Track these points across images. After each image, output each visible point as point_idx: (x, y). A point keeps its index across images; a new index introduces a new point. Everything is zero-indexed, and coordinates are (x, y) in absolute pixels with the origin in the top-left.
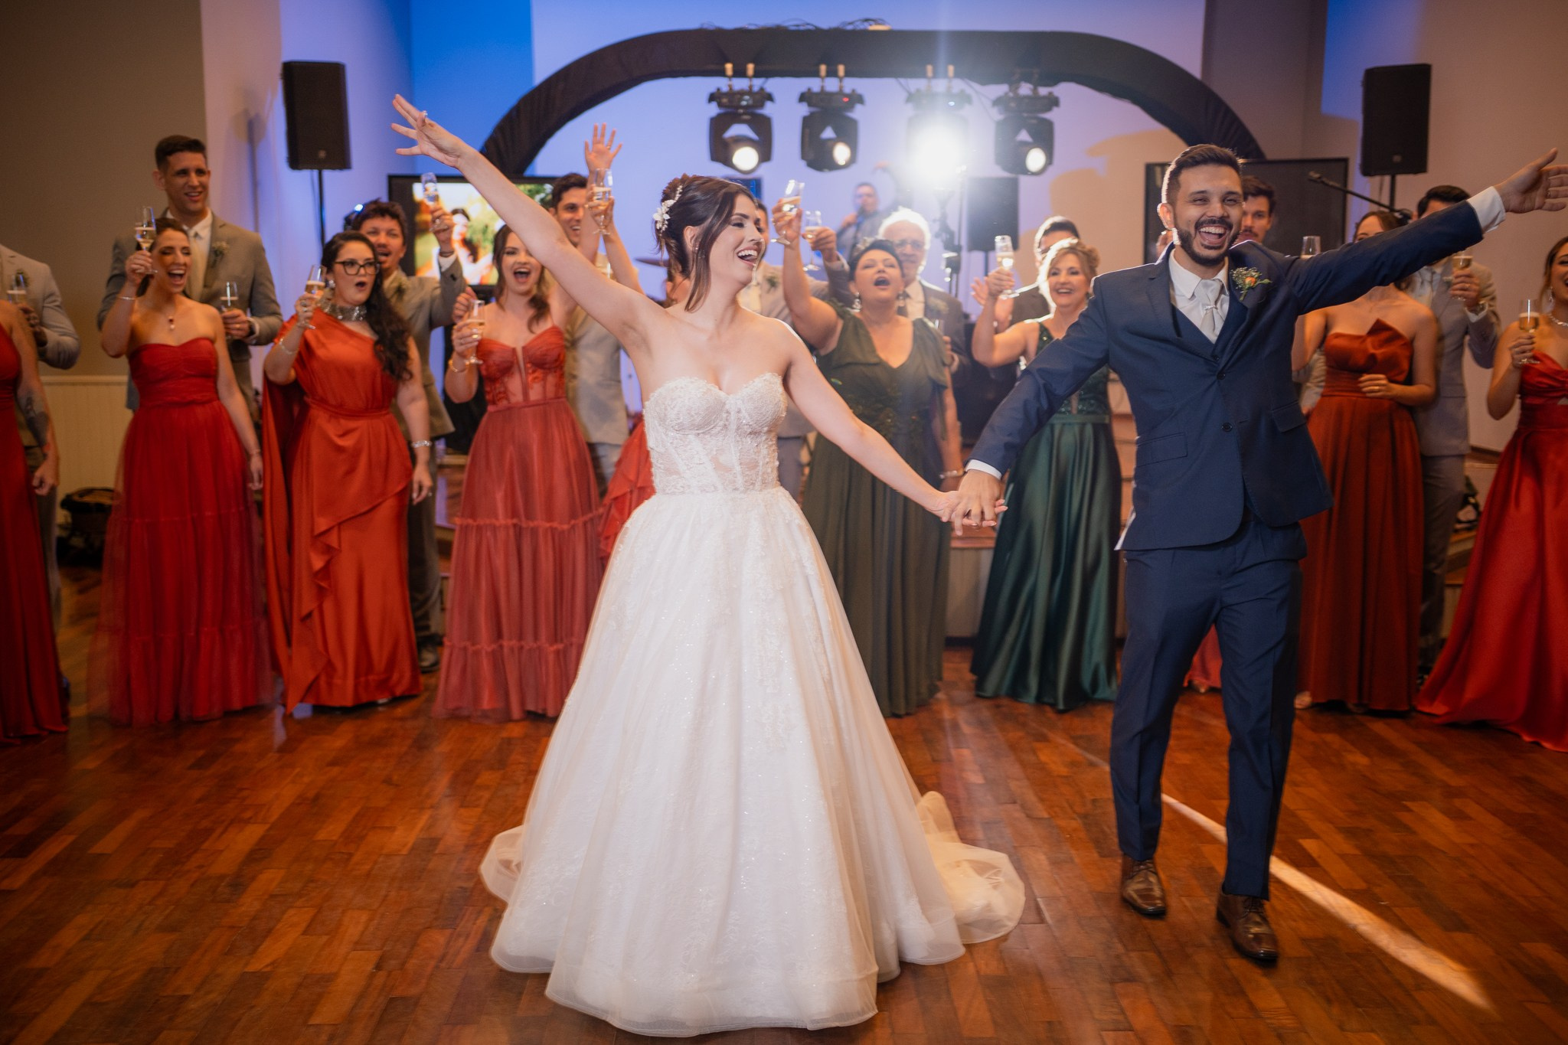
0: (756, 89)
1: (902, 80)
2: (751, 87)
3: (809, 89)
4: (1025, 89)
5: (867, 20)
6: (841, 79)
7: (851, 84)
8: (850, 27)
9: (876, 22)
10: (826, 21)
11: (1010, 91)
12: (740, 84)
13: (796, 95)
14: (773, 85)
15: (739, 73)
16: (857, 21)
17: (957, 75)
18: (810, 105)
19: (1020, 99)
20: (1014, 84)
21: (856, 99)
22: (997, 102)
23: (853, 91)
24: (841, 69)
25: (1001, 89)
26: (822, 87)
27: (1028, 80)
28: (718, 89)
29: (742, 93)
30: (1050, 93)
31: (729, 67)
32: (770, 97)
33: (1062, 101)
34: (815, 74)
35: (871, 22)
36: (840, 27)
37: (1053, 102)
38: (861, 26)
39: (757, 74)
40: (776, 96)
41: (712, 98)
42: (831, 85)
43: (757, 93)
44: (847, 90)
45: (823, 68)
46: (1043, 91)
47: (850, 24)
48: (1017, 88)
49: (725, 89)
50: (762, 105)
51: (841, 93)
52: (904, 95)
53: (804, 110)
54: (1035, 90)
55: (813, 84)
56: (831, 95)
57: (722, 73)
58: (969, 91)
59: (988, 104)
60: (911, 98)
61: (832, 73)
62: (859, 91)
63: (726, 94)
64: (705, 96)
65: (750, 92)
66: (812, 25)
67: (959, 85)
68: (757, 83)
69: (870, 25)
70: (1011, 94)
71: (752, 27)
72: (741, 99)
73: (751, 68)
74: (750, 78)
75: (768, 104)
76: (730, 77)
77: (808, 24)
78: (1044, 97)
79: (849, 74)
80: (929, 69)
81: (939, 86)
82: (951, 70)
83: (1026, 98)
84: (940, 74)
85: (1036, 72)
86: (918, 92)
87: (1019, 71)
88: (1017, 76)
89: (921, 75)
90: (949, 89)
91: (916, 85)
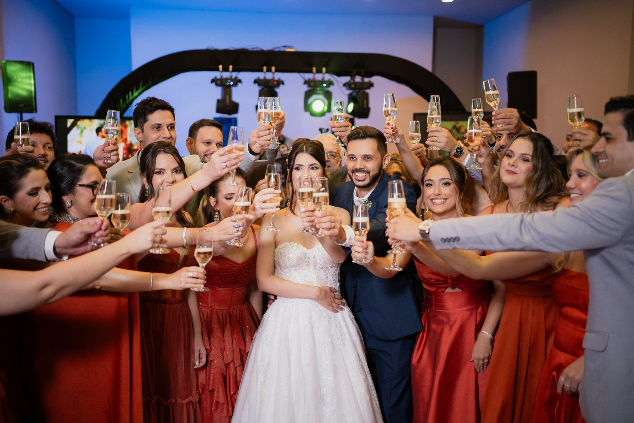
0: (233, 77)
1: (302, 74)
2: (231, 76)
3: (258, 78)
4: (358, 79)
5: (285, 46)
6: (273, 73)
7: (278, 76)
8: (277, 50)
9: (290, 47)
10: (266, 47)
11: (352, 79)
12: (226, 75)
13: (252, 81)
14: (242, 75)
15: (226, 69)
16: (281, 47)
17: (327, 72)
18: (259, 85)
19: (355, 84)
20: (353, 77)
21: (280, 83)
22: (346, 85)
23: (279, 79)
24: (273, 69)
25: (347, 79)
26: (265, 77)
27: (359, 74)
28: (216, 78)
29: (227, 79)
30: (370, 81)
31: (221, 67)
32: (240, 81)
33: (375, 85)
34: (261, 70)
35: (287, 47)
36: (273, 49)
37: (371, 85)
38: (283, 49)
39: (234, 70)
40: (243, 81)
41: (213, 81)
42: (269, 76)
43: (234, 79)
44: (276, 78)
45: (265, 68)
46: (366, 80)
47: (277, 48)
48: (354, 78)
49: (219, 77)
50: (235, 84)
51: (273, 79)
52: (303, 81)
54: (362, 79)
55: (260, 75)
56: (268, 81)
57: (217, 70)
58: (332, 79)
59: (341, 85)
60: (306, 82)
61: (269, 70)
62: (282, 79)
63: (219, 80)
64: (210, 80)
65: (231, 79)
66: (260, 48)
67: (328, 77)
68: (234, 74)
69: (287, 48)
70: (352, 81)
71: (231, 49)
72: (226, 82)
73: (231, 67)
74: (231, 72)
75: (239, 84)
76: (221, 72)
77: (258, 48)
78: (367, 83)
79: (277, 71)
80: (314, 69)
81: (319, 77)
82: (324, 69)
83: (359, 83)
84: (319, 71)
85: (363, 71)
86: (309, 79)
87: (355, 71)
88: (354, 73)
89: (311, 71)
90: (323, 78)
91: (308, 76)
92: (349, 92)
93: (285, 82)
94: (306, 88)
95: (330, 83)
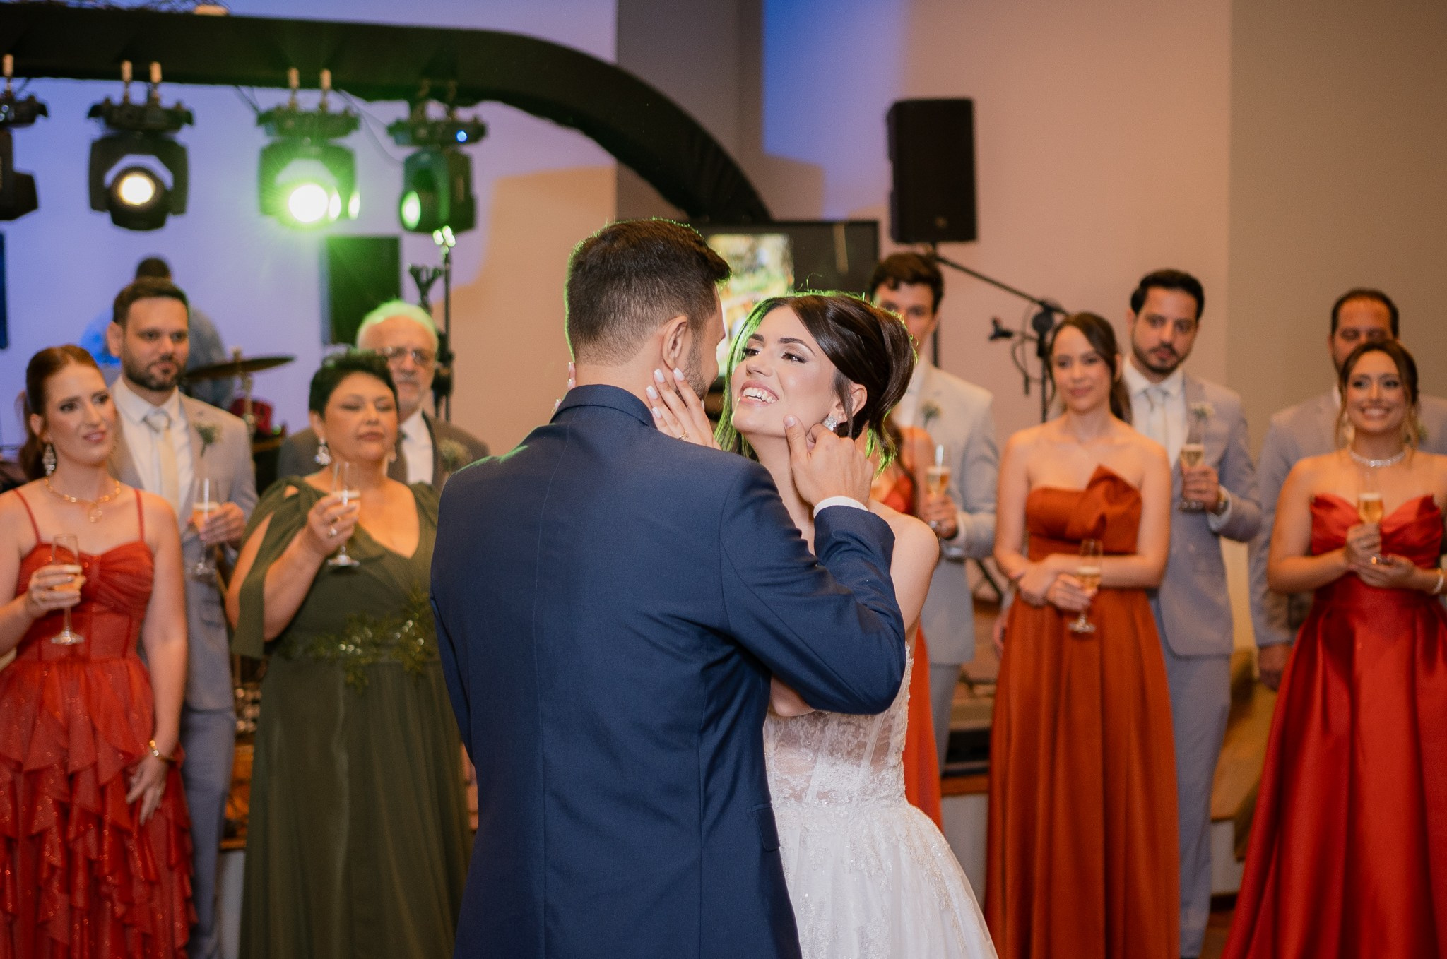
0: (18, 95)
1: (245, 90)
2: (10, 92)
3: (107, 101)
4: (435, 111)
6: (154, 86)
7: (170, 95)
8: (164, 7)
11: (414, 111)
13: (86, 107)
14: (42, 89)
17: (336, 86)
18: (109, 122)
19: (428, 126)
20: (416, 103)
21: (181, 117)
22: (396, 130)
23: (179, 105)
24: (156, 71)
25: (398, 110)
26: (126, 98)
27: (439, 95)
30: (473, 117)
32: (42, 110)
33: (492, 130)
34: (116, 75)
36: (153, 6)
37: (477, 132)
38: (188, 7)
39: (17, 73)
40: (52, 108)
42: (140, 93)
43: (22, 103)
44: (166, 102)
45: (127, 68)
46: (464, 114)
48: (422, 109)
50: (26, 120)
51: (154, 106)
52: (251, 115)
53: (95, 130)
54: (450, 112)
55: (112, 91)
56: (138, 108)
58: (353, 111)
59: (379, 130)
60: (264, 119)
61: (141, 75)
62: (188, 104)
65: (8, 100)
67: (337, 103)
68: (16, 84)
69: (198, 4)
70: (417, 118)
73: (8, 62)
74: (9, 79)
75: (40, 120)
78: (465, 123)
79: (166, 78)
80: (294, 76)
81: (308, 100)
82: (326, 77)
83: (437, 124)
84: (310, 82)
85: (452, 84)
86: (279, 108)
87: (426, 84)
88: (422, 93)
89: (283, 84)
90: (323, 106)
91: (269, 98)
92: (407, 151)
93: (199, 117)
94: (261, 138)
95: (349, 123)
